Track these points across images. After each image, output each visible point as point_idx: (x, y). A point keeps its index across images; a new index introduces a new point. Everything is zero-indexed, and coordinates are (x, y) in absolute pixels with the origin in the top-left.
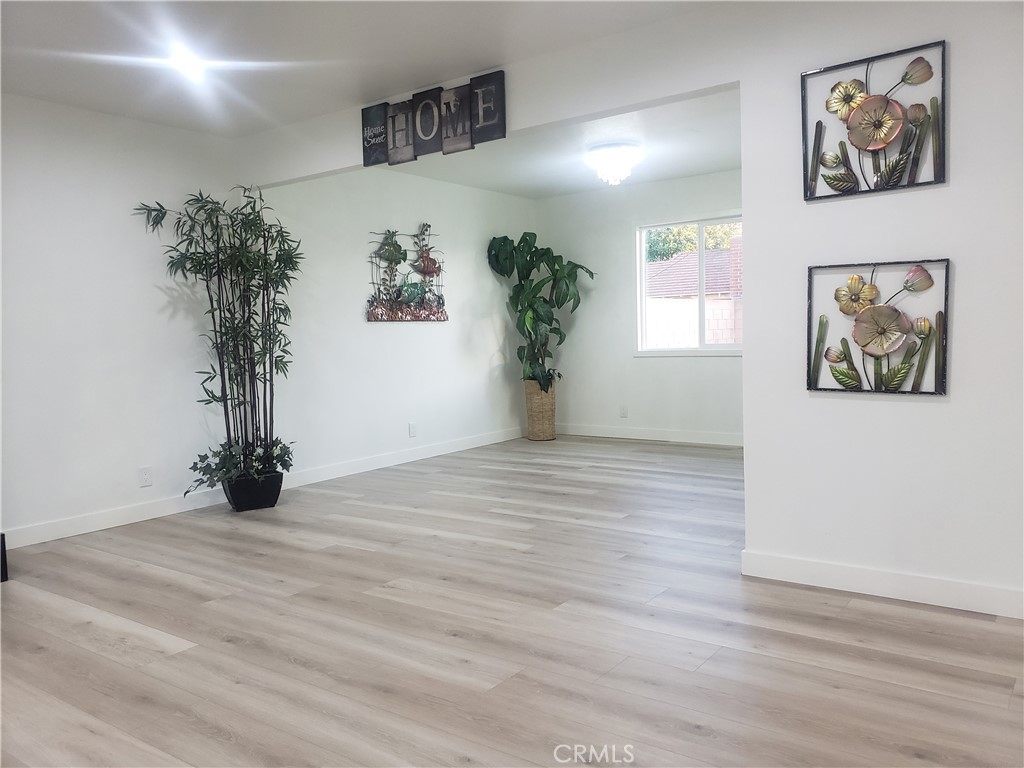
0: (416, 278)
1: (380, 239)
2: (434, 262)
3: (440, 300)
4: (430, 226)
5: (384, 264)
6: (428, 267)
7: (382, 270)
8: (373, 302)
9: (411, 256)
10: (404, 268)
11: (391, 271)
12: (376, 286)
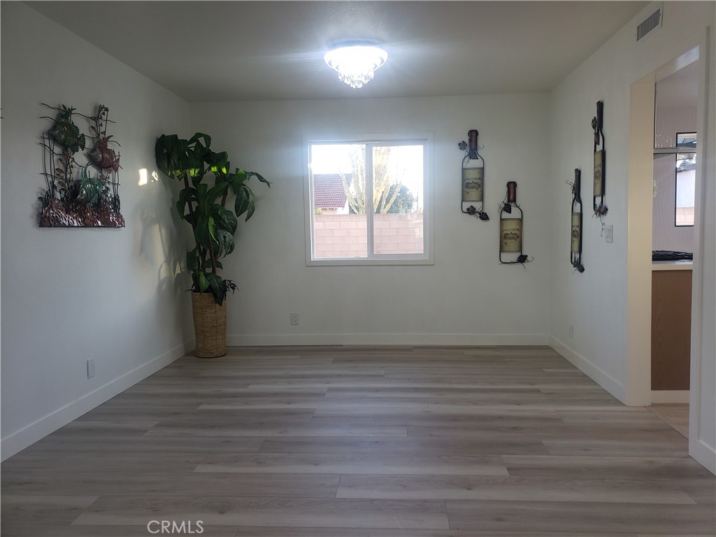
0: (93, 172)
1: (53, 114)
2: (111, 153)
3: (116, 201)
4: (107, 110)
5: (57, 150)
6: (105, 160)
7: (56, 158)
8: (46, 200)
9: (88, 144)
10: (80, 158)
11: (66, 159)
12: (50, 179)
